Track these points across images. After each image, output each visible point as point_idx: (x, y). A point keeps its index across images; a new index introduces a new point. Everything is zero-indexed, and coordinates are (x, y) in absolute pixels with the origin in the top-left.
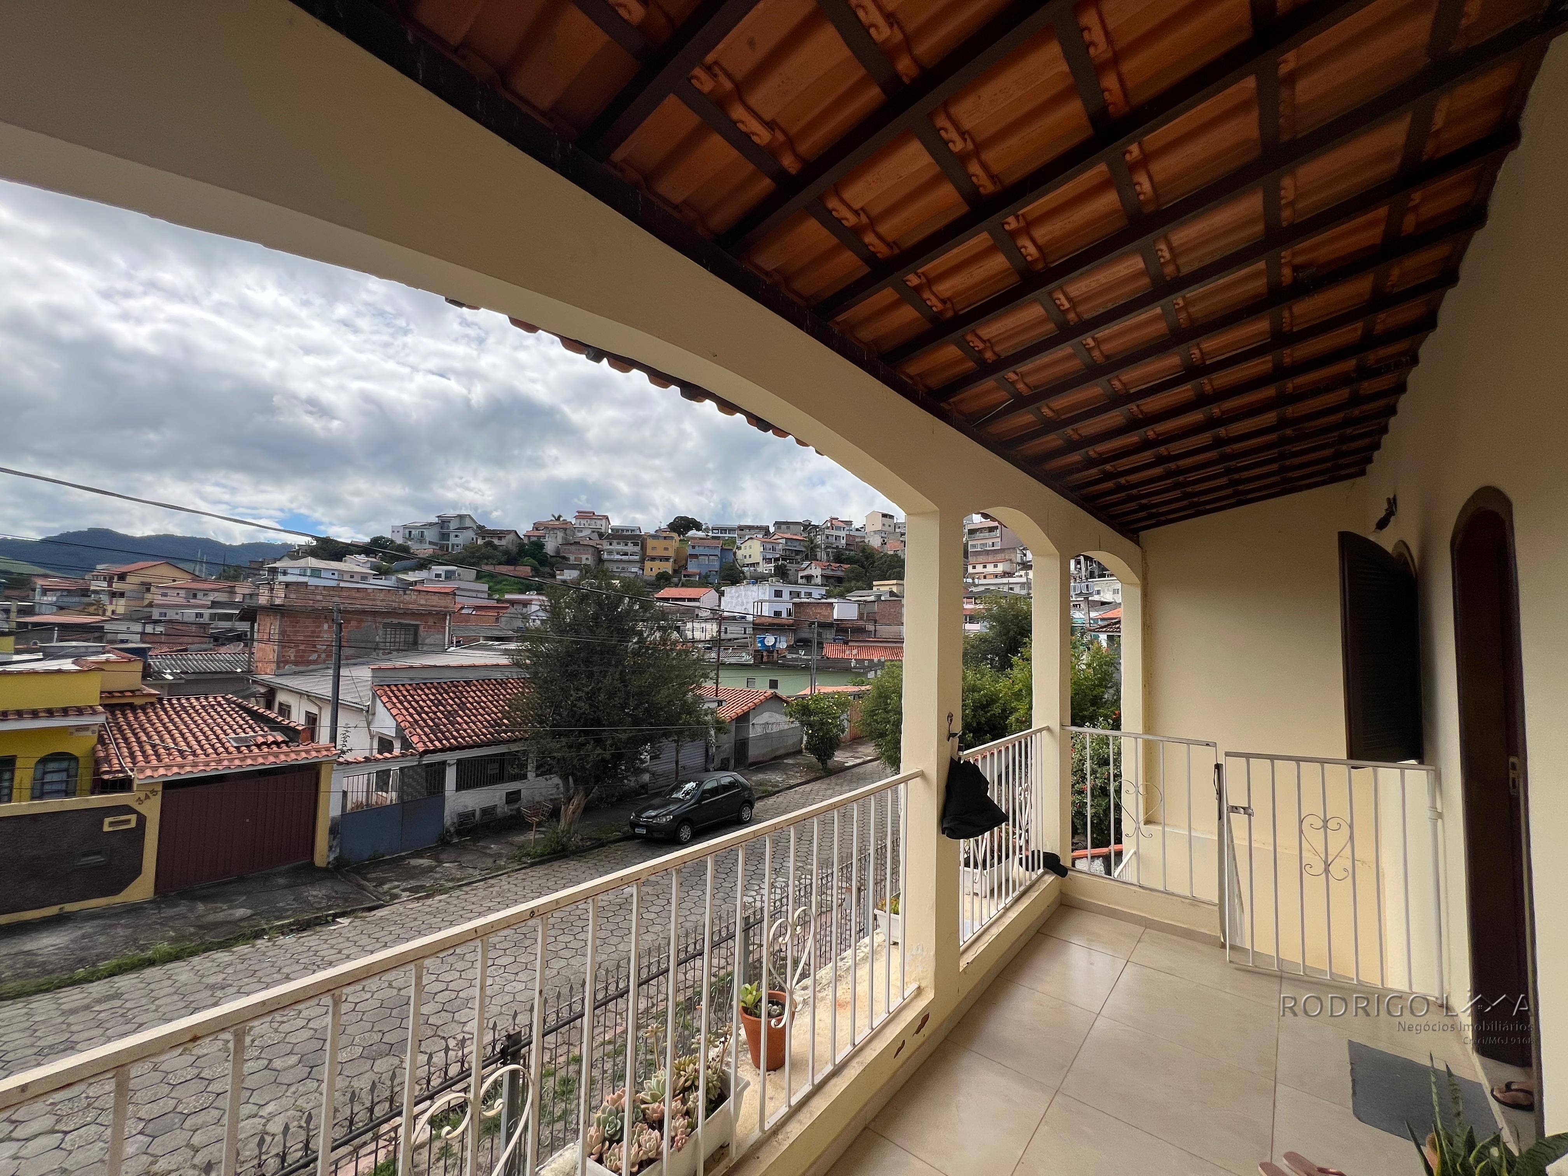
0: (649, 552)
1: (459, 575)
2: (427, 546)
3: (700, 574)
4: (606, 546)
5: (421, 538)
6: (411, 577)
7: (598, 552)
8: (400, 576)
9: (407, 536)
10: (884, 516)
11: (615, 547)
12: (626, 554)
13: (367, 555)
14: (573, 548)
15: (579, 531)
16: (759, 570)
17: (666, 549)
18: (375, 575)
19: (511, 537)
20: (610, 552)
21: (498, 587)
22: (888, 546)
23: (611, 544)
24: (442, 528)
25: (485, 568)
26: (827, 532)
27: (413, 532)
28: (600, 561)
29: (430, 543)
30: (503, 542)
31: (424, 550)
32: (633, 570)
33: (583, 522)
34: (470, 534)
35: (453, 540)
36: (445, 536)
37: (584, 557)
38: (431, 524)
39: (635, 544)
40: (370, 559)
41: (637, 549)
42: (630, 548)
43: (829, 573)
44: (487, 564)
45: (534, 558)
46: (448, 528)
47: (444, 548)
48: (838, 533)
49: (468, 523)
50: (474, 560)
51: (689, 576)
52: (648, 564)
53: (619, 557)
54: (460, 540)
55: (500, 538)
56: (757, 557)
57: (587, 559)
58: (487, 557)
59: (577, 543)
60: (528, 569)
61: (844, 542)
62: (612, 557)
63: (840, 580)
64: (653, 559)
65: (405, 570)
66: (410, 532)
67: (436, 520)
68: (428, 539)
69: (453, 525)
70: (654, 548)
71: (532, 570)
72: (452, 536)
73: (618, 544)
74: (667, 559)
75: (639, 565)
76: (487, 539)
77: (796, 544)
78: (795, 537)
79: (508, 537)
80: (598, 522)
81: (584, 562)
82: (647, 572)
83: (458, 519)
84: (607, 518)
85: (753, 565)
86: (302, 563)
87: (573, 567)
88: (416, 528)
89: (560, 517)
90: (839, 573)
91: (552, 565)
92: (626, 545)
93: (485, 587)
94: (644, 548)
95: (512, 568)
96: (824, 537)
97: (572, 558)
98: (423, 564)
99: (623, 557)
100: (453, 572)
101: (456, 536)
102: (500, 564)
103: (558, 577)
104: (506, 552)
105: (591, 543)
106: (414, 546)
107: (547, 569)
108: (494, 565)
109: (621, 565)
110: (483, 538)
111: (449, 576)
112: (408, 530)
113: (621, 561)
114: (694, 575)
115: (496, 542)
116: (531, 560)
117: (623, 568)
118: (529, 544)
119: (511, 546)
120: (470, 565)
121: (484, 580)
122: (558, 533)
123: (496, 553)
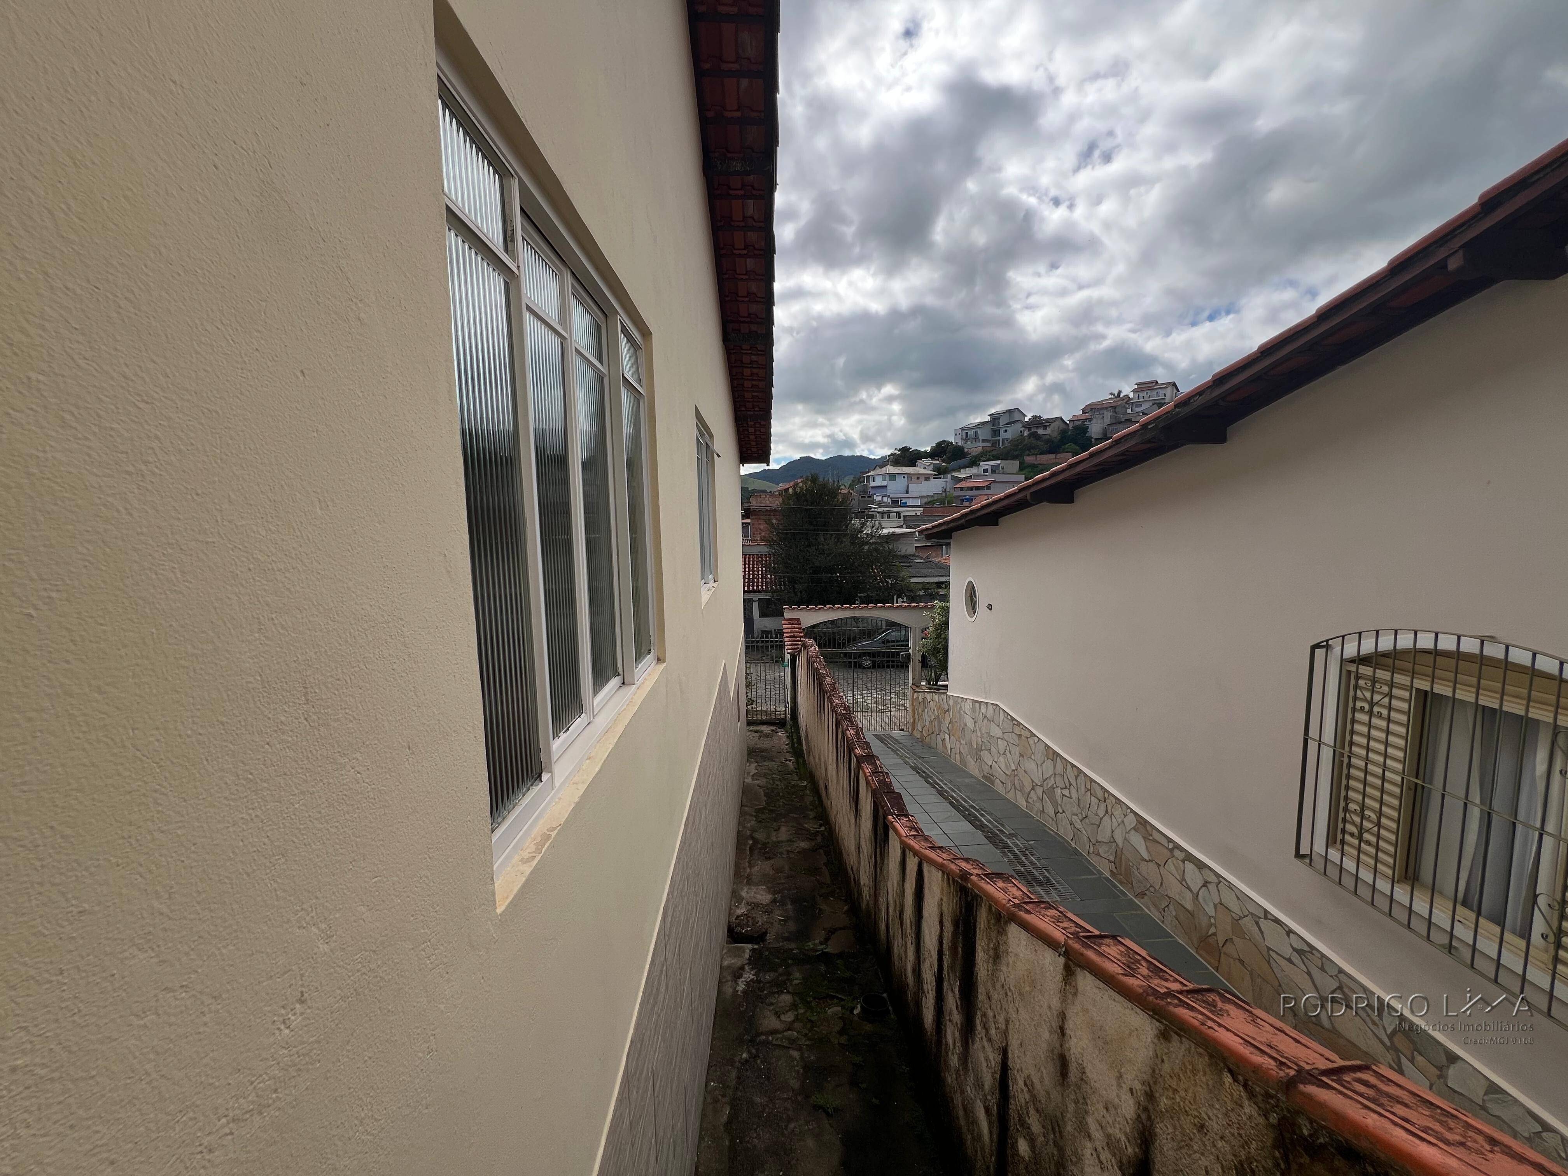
1: (1003, 468)
2: (981, 444)
5: (976, 438)
6: (962, 475)
8: (955, 474)
9: (965, 437)
13: (933, 459)
14: (1122, 425)
15: (1137, 406)
18: (935, 475)
19: (1056, 424)
24: (993, 425)
25: (1029, 459)
27: (970, 433)
29: (983, 441)
30: (1048, 431)
31: (977, 448)
33: (1142, 394)
34: (1018, 427)
35: (1003, 435)
36: (996, 433)
38: (983, 423)
40: (934, 462)
44: (1029, 455)
45: (1075, 443)
46: (999, 424)
47: (995, 444)
49: (1017, 417)
50: (1018, 453)
54: (1009, 434)
55: (1045, 427)
58: (1031, 450)
59: (1131, 419)
60: (1069, 455)
65: (958, 469)
66: (967, 433)
67: (988, 419)
68: (981, 438)
69: (1003, 421)
72: (1002, 431)
79: (1053, 425)
80: (1161, 392)
83: (1007, 414)
84: (1174, 385)
86: (883, 470)
88: (971, 428)
89: (1120, 392)
95: (1053, 456)
98: (974, 462)
100: (999, 466)
101: (1006, 431)
102: (1042, 453)
104: (1049, 441)
106: (967, 445)
108: (1037, 455)
110: (1031, 431)
111: (994, 470)
112: (966, 433)
115: (1041, 432)
116: (1073, 445)
118: (1075, 428)
119: (1055, 434)
120: (1014, 458)
121: (1024, 472)
122: (1106, 413)
123: (1039, 443)
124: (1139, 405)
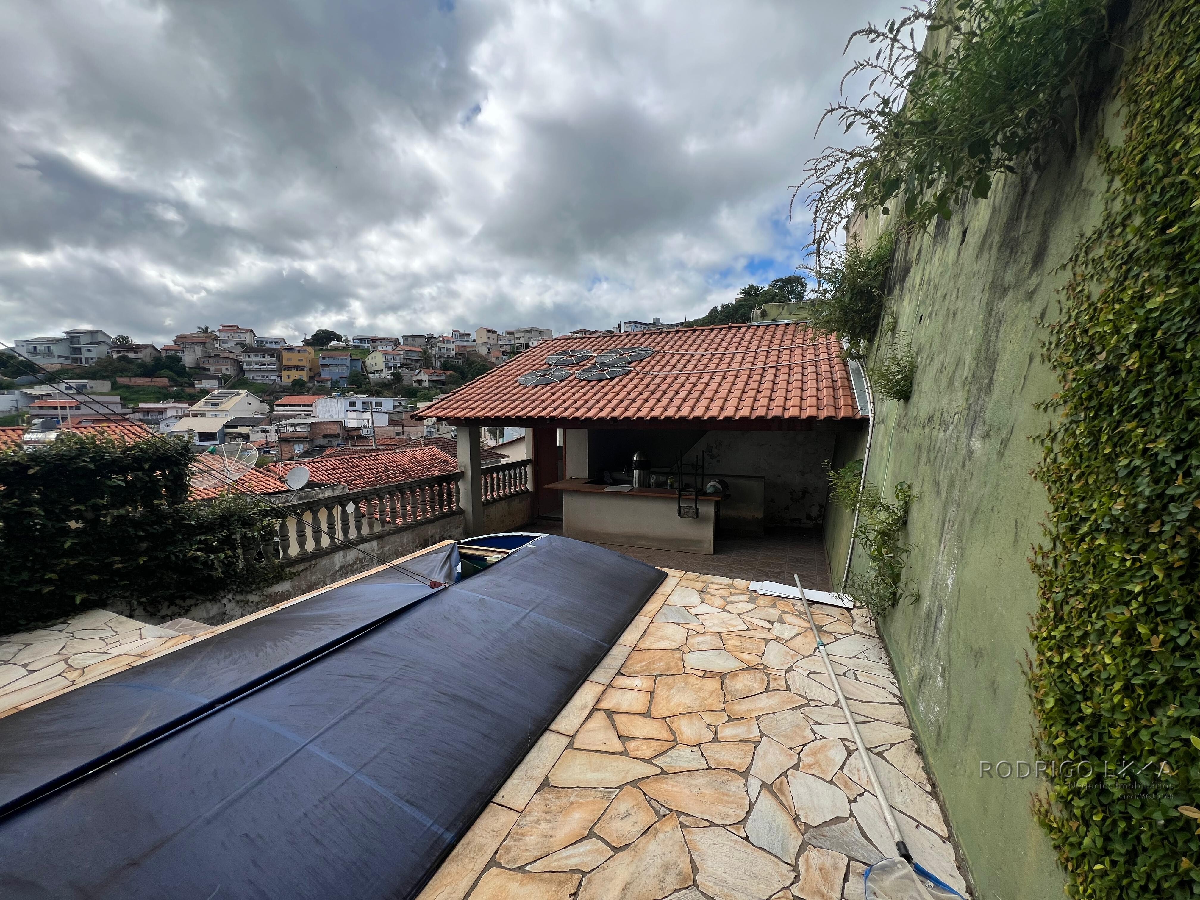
0: (285, 363)
1: (92, 388)
2: (56, 360)
3: (331, 380)
4: (244, 358)
5: (48, 353)
6: (37, 391)
7: (238, 364)
8: (26, 390)
9: (33, 351)
10: (489, 331)
11: (253, 358)
12: (264, 365)
14: (211, 360)
15: (222, 343)
16: (383, 375)
17: (300, 360)
19: (148, 351)
20: (249, 363)
21: (135, 396)
22: (492, 354)
23: (249, 356)
24: (71, 343)
25: (122, 380)
26: (439, 345)
27: (38, 347)
28: (241, 371)
29: (59, 357)
30: (140, 356)
31: (53, 364)
32: (273, 377)
33: (226, 335)
34: (103, 350)
35: (85, 354)
36: (76, 350)
37: (224, 368)
38: (58, 340)
39: (272, 356)
41: (274, 360)
42: (267, 359)
43: (434, 377)
44: (121, 377)
45: (171, 370)
46: (79, 343)
47: (76, 362)
48: (448, 346)
49: (100, 338)
50: (107, 374)
51: (322, 382)
52: (285, 373)
53: (258, 367)
54: (93, 354)
55: (136, 352)
56: (381, 365)
57: (227, 369)
58: (123, 372)
59: (217, 356)
60: (166, 380)
61: (454, 352)
62: (251, 367)
63: (443, 383)
64: (289, 368)
65: (31, 385)
66: (36, 348)
67: (64, 336)
68: (55, 353)
69: (84, 340)
70: (289, 360)
71: (169, 381)
72: (84, 350)
73: (256, 356)
74: (302, 368)
75: (277, 373)
76: (122, 354)
77: (415, 354)
78: (413, 349)
79: (144, 351)
80: (242, 335)
81: (224, 372)
82: (285, 379)
83: (88, 334)
84: (252, 331)
85: (378, 371)
87: (212, 377)
88: (40, 343)
89: (207, 328)
90: (443, 378)
91: (190, 376)
92: (264, 357)
93: (117, 399)
94: (280, 358)
95: (148, 379)
96: (437, 349)
97: (212, 368)
98: (52, 378)
99: (262, 367)
100: (85, 386)
101: (89, 350)
102: (136, 376)
103: (196, 386)
104: (142, 365)
105: (231, 355)
106: (38, 360)
107: (186, 380)
108: (130, 377)
109: (261, 374)
110: (119, 352)
111: (80, 389)
112: (34, 346)
113: (260, 370)
114: (326, 381)
115: (132, 356)
116: (168, 372)
117: (263, 376)
118: (168, 357)
119: (148, 359)
120: (103, 378)
121: (118, 392)
122: (196, 347)
123: (131, 367)
124: (225, 342)
